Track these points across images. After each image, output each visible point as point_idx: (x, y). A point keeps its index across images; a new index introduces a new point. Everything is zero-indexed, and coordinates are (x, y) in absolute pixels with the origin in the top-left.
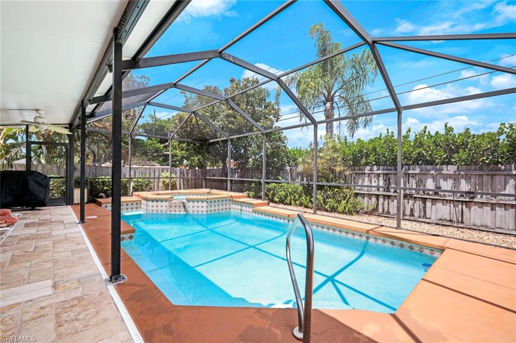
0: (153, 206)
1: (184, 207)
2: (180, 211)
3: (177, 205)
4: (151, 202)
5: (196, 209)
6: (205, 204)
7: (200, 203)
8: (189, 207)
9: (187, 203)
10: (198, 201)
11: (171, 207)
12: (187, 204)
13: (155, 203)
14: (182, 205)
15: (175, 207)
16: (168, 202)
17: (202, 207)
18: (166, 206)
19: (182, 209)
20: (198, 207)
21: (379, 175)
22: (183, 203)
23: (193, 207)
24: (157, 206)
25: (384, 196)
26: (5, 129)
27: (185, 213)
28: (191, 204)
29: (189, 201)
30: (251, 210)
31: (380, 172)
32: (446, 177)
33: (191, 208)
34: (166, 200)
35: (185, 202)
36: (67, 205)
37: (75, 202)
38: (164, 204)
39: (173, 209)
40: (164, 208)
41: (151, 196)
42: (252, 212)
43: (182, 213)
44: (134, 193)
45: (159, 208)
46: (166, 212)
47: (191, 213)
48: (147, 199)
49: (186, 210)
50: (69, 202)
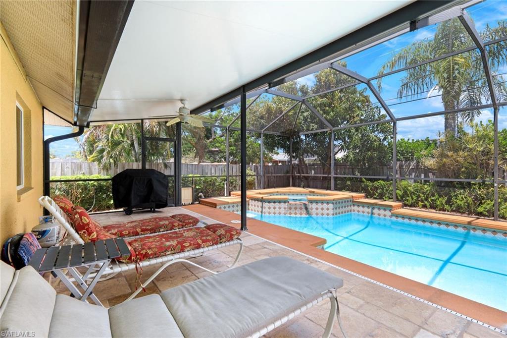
0: (269, 208)
1: (306, 208)
2: (301, 214)
3: (298, 207)
4: (267, 204)
5: (320, 211)
6: (331, 206)
7: (325, 204)
8: (312, 209)
9: (310, 204)
10: (322, 202)
11: (290, 209)
12: (310, 206)
13: (272, 205)
14: (303, 207)
15: (296, 208)
16: (287, 204)
17: (328, 209)
18: (285, 208)
19: (304, 211)
20: (322, 209)
22: (305, 204)
23: (317, 209)
24: (275, 208)
26: (114, 125)
27: (307, 216)
28: (314, 205)
29: (311, 202)
30: (388, 213)
33: (314, 210)
34: (285, 201)
35: (307, 203)
36: (176, 206)
37: (183, 202)
38: (282, 205)
39: (293, 211)
40: (283, 210)
41: (266, 197)
42: (391, 216)
43: (304, 216)
44: (231, 192)
45: (277, 210)
46: (285, 214)
47: (314, 216)
48: (262, 200)
49: (308, 213)
50: (178, 203)
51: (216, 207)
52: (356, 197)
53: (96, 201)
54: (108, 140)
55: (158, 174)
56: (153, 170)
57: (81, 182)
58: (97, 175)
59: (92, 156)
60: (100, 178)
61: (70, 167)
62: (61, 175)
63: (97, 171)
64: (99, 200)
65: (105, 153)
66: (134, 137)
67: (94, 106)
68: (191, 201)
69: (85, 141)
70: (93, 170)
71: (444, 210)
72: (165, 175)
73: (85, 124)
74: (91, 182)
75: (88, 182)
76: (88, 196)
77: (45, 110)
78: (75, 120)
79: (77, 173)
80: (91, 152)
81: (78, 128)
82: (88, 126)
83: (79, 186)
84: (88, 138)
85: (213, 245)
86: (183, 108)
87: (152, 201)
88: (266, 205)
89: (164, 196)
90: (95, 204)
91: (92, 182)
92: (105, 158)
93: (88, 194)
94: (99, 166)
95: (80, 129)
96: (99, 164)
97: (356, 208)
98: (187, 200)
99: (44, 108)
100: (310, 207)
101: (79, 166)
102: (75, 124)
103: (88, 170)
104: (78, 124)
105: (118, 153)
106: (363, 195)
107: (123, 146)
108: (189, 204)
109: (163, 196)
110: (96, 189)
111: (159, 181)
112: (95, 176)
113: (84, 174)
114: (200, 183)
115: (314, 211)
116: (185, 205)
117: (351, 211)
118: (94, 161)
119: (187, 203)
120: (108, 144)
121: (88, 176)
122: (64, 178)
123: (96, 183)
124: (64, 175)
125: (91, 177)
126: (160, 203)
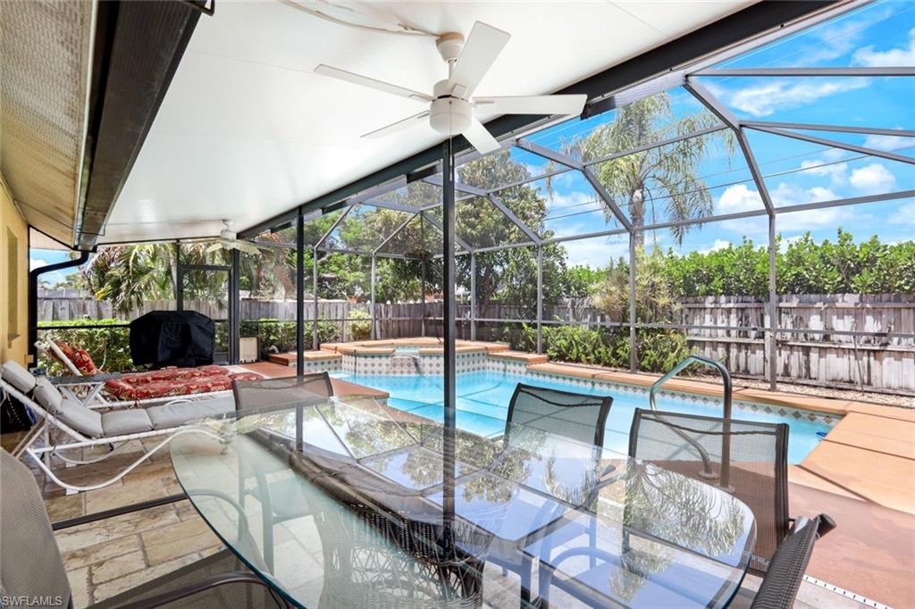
0: (366, 365)
1: (416, 365)
2: (409, 372)
3: (405, 363)
4: (363, 359)
5: (434, 368)
8: (424, 365)
9: (421, 359)
10: (438, 355)
12: (421, 361)
13: (369, 360)
14: (412, 363)
15: (402, 365)
16: (389, 358)
18: (387, 365)
19: (413, 368)
20: (438, 365)
21: (729, 311)
22: (415, 359)
23: (431, 365)
24: (373, 365)
25: (739, 345)
26: (137, 247)
27: (418, 375)
28: (427, 361)
29: (423, 355)
30: (523, 369)
31: (731, 305)
32: (842, 313)
33: (427, 367)
34: (387, 355)
35: (418, 357)
36: (230, 364)
37: (242, 359)
38: (384, 361)
39: (398, 369)
40: (384, 368)
41: (360, 349)
42: (526, 373)
43: (413, 375)
44: (321, 345)
45: (377, 368)
46: (387, 373)
47: (427, 375)
48: (355, 354)
49: (419, 371)
50: (234, 359)
51: (287, 365)
52: (493, 349)
53: (107, 358)
54: (128, 267)
55: (199, 319)
56: (193, 312)
57: (83, 330)
58: (111, 320)
59: (102, 290)
60: (114, 323)
61: (67, 308)
62: (53, 319)
63: (110, 313)
64: (112, 357)
65: (123, 286)
66: (172, 261)
67: (101, 232)
68: (254, 358)
69: (92, 269)
70: (104, 312)
71: (610, 365)
72: (210, 319)
73: (91, 248)
74: (99, 331)
75: (94, 329)
76: (94, 352)
77: (31, 229)
78: (76, 243)
79: (78, 318)
80: (101, 285)
81: (80, 253)
82: (95, 250)
83: (80, 335)
84: (96, 262)
85: (226, 389)
86: (227, 230)
87: (189, 356)
88: (361, 360)
89: (208, 349)
90: (107, 362)
91: (102, 330)
92: (123, 293)
93: (95, 348)
94: (114, 306)
95: (82, 254)
96: (113, 302)
97: (490, 364)
98: (248, 356)
99: (29, 226)
100: (422, 363)
101: (82, 306)
102: (75, 248)
103: (95, 313)
104: (80, 248)
105: (143, 287)
106: (507, 345)
107: (152, 276)
108: (252, 362)
109: (205, 348)
110: (108, 341)
111: (200, 328)
112: (107, 321)
113: (89, 318)
114: (277, 331)
115: (427, 369)
116: (245, 363)
117: (484, 368)
118: (105, 298)
119: (249, 360)
120: (129, 272)
121: (96, 321)
122: (57, 324)
123: (107, 332)
124: (58, 319)
125: (100, 323)
126: (202, 359)
